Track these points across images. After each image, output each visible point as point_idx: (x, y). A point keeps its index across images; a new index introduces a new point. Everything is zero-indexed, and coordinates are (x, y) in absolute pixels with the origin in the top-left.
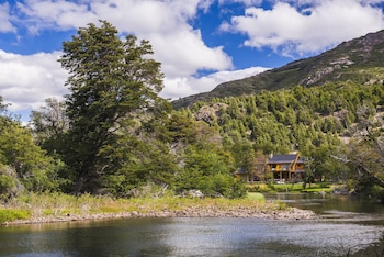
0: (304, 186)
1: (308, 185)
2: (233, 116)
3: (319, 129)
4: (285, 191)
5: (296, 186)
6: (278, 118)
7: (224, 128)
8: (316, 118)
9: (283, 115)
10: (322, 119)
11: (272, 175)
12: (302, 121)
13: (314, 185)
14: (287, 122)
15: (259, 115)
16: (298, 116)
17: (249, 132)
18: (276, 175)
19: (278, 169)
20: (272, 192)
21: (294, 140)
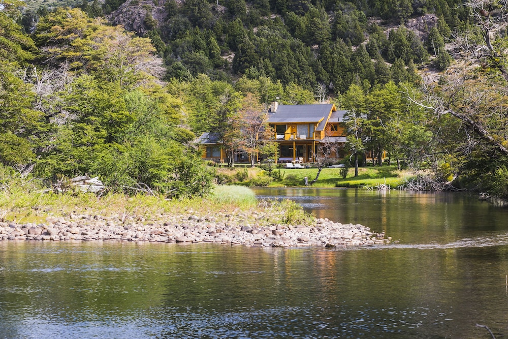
0: (344, 173)
1: (351, 172)
2: (196, 22)
3: (378, 53)
4: (303, 183)
5: (327, 173)
6: (293, 28)
7: (175, 48)
8: (372, 30)
9: (303, 21)
10: (386, 32)
11: (274, 148)
12: (344, 36)
13: (363, 171)
14: (310, 38)
15: (251, 22)
16: (335, 23)
17: (230, 58)
18: (286, 150)
19: (288, 136)
20: (275, 185)
21: (325, 75)
